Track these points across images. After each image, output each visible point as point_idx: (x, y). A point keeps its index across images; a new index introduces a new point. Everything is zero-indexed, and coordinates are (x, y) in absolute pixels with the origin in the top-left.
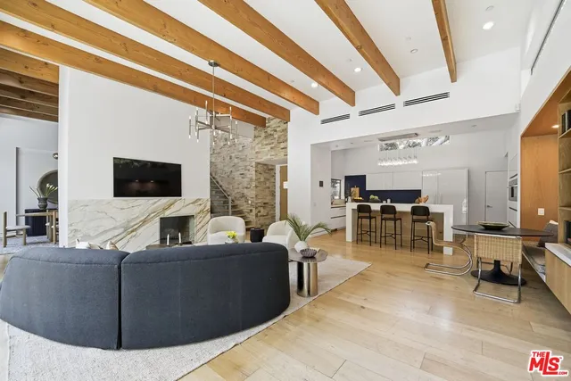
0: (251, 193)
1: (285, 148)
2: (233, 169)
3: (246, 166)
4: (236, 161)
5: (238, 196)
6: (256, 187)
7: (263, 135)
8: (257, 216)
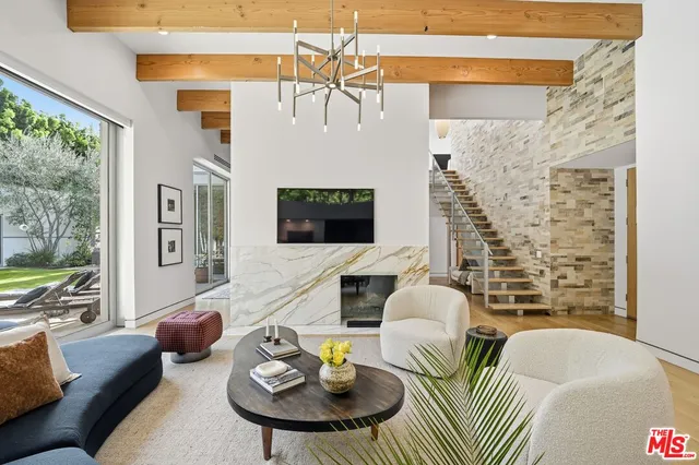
0: (542, 236)
1: (630, 113)
2: (508, 191)
3: (531, 181)
4: (513, 173)
5: (517, 241)
6: (553, 221)
7: (567, 101)
8: (555, 285)
